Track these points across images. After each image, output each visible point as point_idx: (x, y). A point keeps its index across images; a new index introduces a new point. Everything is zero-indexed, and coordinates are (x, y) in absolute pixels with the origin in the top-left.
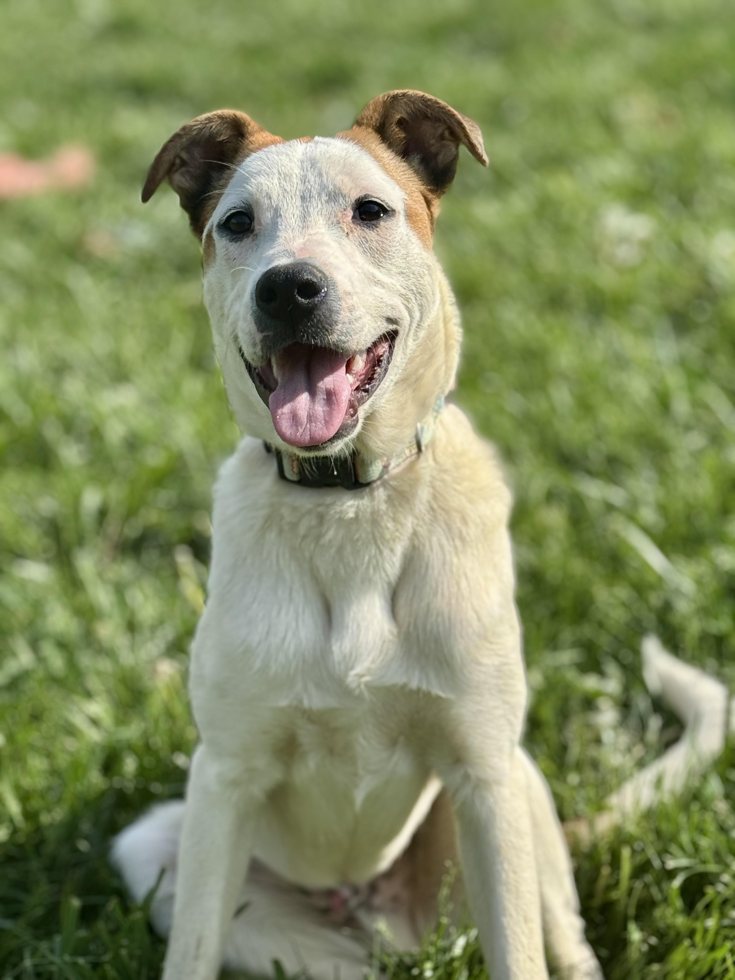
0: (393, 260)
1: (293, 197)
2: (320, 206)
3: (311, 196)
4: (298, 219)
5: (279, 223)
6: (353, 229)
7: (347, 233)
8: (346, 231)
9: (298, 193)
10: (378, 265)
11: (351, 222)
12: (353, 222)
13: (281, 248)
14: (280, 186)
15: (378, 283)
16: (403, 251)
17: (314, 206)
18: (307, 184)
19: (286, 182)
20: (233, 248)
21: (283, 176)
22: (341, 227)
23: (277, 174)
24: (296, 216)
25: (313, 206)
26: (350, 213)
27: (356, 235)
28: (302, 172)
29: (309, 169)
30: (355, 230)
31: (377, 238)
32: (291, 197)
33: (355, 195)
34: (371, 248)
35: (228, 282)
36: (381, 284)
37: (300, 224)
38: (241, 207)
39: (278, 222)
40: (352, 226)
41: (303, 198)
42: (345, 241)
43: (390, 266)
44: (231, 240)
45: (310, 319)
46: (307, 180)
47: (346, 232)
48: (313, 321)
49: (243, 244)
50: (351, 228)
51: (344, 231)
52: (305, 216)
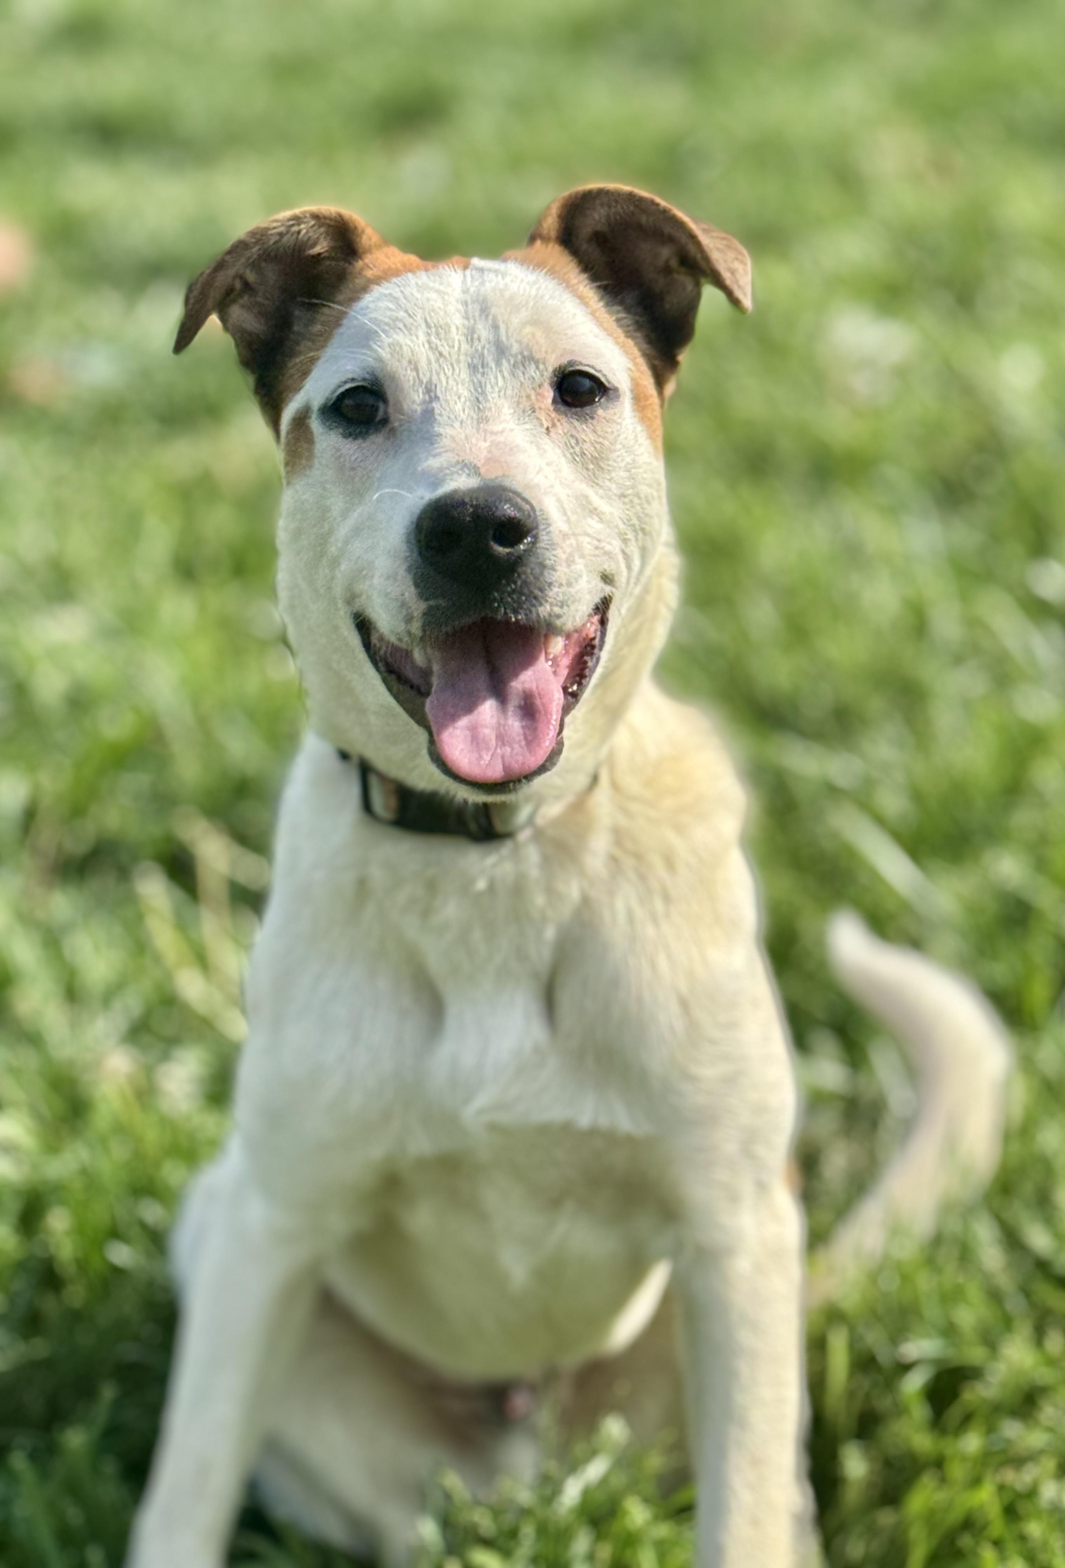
0: (613, 474)
1: (455, 366)
2: (501, 383)
3: (485, 364)
4: (468, 403)
5: (437, 411)
6: (556, 421)
7: (548, 429)
8: (546, 424)
9: (462, 358)
10: (594, 482)
11: (552, 408)
12: (554, 410)
13: (451, 457)
14: (431, 348)
15: (594, 512)
16: (628, 459)
17: (493, 380)
18: (476, 343)
19: (440, 340)
20: (350, 448)
21: (434, 330)
22: (538, 418)
23: (423, 326)
24: (463, 399)
25: (490, 382)
26: (549, 394)
27: (561, 432)
28: (466, 322)
29: (477, 318)
30: (558, 424)
31: (592, 437)
32: (452, 365)
33: (553, 362)
34: (583, 454)
35: (337, 504)
36: (597, 515)
37: (472, 413)
38: (364, 379)
39: (433, 409)
40: (553, 415)
41: (473, 368)
42: (547, 443)
43: (607, 483)
44: (347, 435)
45: (510, 580)
46: (476, 336)
47: (545, 426)
48: (515, 583)
49: (368, 443)
50: (552, 420)
51: (542, 425)
52: (479, 399)
